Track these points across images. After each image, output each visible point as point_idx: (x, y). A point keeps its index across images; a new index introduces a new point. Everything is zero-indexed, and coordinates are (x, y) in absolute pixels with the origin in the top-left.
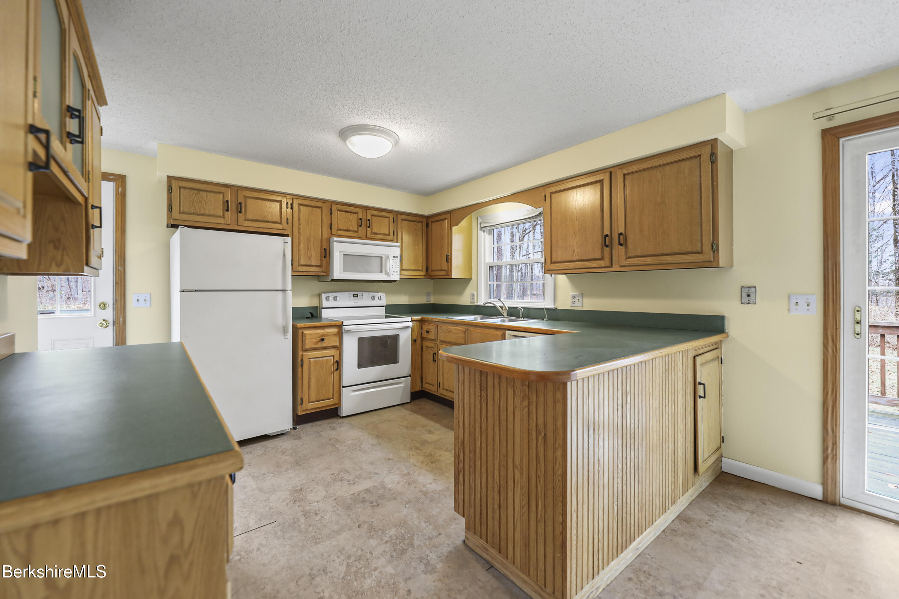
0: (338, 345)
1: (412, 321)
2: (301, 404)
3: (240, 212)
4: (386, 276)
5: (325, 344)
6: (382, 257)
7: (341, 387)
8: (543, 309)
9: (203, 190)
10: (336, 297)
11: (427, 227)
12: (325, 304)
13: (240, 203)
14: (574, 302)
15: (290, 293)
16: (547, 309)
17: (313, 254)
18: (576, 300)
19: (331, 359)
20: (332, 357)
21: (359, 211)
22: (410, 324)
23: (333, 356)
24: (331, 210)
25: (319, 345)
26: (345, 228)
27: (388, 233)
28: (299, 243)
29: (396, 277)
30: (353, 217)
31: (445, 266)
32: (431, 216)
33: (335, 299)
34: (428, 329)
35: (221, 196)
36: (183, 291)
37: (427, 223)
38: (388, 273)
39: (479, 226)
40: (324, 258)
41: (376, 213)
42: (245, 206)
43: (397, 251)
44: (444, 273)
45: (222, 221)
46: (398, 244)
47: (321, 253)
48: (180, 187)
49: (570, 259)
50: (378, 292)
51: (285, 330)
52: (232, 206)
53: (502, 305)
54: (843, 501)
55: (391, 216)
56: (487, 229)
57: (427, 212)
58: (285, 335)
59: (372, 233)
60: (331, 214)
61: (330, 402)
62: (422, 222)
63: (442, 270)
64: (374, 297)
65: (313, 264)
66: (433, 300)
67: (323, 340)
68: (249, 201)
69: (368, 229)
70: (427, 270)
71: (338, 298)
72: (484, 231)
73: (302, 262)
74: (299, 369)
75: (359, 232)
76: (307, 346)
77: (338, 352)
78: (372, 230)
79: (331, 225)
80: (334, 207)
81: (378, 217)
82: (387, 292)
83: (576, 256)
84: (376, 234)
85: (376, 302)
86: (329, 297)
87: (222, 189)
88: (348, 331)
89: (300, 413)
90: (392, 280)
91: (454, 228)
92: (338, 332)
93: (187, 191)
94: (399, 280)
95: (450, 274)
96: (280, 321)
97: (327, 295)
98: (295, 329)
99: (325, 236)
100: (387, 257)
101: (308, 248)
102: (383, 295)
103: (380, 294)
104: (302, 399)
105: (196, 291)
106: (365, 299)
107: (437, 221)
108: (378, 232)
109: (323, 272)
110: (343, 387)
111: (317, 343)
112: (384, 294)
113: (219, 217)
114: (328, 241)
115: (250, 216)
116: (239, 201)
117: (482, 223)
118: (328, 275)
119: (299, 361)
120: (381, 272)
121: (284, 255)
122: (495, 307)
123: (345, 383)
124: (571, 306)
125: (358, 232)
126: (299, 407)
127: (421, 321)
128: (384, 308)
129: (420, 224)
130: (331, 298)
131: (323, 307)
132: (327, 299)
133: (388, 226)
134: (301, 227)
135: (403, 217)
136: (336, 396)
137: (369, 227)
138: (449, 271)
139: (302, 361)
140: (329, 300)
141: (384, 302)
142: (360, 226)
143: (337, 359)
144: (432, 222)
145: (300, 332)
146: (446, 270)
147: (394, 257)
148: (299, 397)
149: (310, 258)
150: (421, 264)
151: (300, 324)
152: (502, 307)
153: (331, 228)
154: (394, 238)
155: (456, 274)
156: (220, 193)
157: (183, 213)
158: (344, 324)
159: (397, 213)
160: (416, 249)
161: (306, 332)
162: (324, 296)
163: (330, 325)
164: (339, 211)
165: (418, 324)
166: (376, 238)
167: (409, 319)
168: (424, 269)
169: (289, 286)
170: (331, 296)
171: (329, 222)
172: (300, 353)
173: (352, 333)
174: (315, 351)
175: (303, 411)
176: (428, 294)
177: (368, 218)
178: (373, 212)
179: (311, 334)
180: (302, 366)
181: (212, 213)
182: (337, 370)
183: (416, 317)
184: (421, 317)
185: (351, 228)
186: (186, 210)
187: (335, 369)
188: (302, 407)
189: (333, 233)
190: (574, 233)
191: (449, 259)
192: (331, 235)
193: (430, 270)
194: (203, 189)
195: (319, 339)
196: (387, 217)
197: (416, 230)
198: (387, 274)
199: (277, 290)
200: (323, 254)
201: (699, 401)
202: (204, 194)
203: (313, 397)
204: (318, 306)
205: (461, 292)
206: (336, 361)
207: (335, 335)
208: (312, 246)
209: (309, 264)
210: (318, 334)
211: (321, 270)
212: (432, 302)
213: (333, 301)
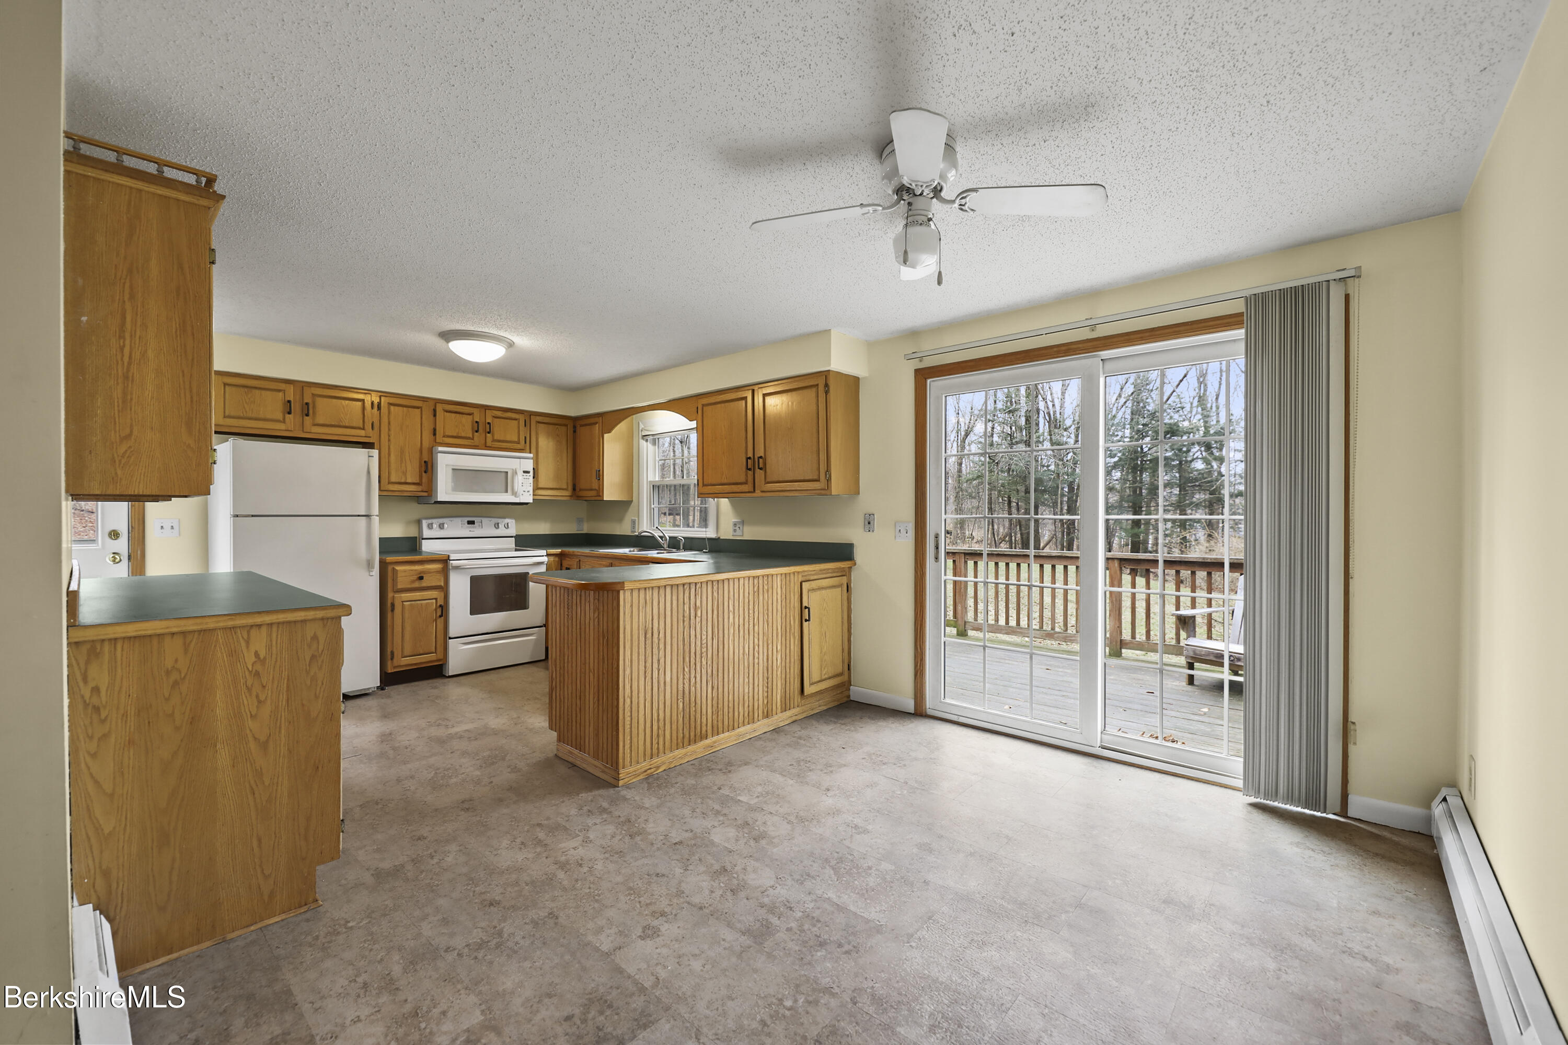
0: (443, 584)
1: (548, 555)
2: (392, 659)
3: (307, 415)
4: (513, 497)
5: (424, 583)
6: (507, 472)
7: (446, 637)
8: (705, 538)
9: (256, 388)
10: (443, 524)
11: (575, 432)
12: (426, 533)
13: (307, 404)
14: (735, 531)
15: (376, 520)
16: (709, 539)
17: (409, 468)
18: (737, 528)
19: (432, 603)
20: (434, 601)
21: (476, 411)
22: (545, 559)
23: (436, 599)
24: (435, 411)
25: (417, 585)
26: (455, 434)
27: (516, 440)
28: (389, 454)
29: (529, 499)
30: (467, 421)
31: (595, 486)
32: (580, 418)
33: (441, 526)
35: (281, 394)
36: (237, 516)
37: (575, 427)
38: (516, 493)
39: (640, 434)
40: (424, 474)
41: (499, 413)
42: (314, 407)
43: (529, 465)
44: (593, 493)
45: (282, 426)
46: (531, 455)
47: (420, 466)
48: (225, 384)
49: (719, 482)
50: (504, 518)
51: (370, 565)
52: (296, 407)
53: (662, 535)
54: (930, 712)
55: (522, 418)
56: (650, 438)
57: (573, 413)
58: (369, 571)
59: (494, 440)
60: (435, 415)
61: (432, 657)
62: (566, 425)
63: (591, 490)
64: (498, 524)
65: (409, 480)
66: (586, 529)
67: (421, 578)
68: (319, 401)
69: (488, 435)
70: (574, 489)
71: (446, 526)
72: (647, 441)
73: (393, 479)
74: (389, 615)
75: (475, 438)
76: (400, 586)
77: (442, 594)
78: (493, 436)
79: (435, 430)
80: (439, 408)
81: (502, 420)
82: (518, 519)
83: (724, 478)
84: (499, 441)
85: (502, 531)
86: (432, 524)
87: (282, 386)
88: (457, 568)
89: (390, 670)
90: (522, 501)
91: (606, 436)
92: (443, 568)
93: (234, 389)
94: (531, 501)
95: (601, 495)
96: (363, 553)
97: (430, 521)
98: (383, 565)
99: (426, 444)
100: (515, 473)
101: (402, 461)
102: (512, 522)
103: (507, 520)
104: (392, 653)
105: (253, 516)
106: (486, 527)
107: (585, 425)
108: (502, 439)
109: (422, 491)
110: (450, 638)
111: (413, 582)
112: (514, 521)
113: (278, 421)
114: (431, 452)
115: (320, 420)
116: (306, 401)
117: (641, 431)
118: (430, 496)
119: (389, 605)
120: (507, 491)
121: (369, 472)
122: (653, 537)
123: (452, 633)
124: (733, 535)
125: (473, 439)
126: (389, 663)
127: (561, 556)
128: (513, 538)
129: (564, 428)
130: (435, 526)
131: (424, 537)
132: (430, 526)
133: (516, 431)
134: (392, 432)
135: (539, 419)
136: (440, 649)
137: (489, 433)
138: (600, 491)
139: (393, 605)
140: (432, 528)
141: (512, 531)
142: (477, 432)
143: (441, 602)
144: (582, 426)
145: (390, 568)
146: (596, 490)
147: (525, 472)
148: (389, 650)
149: (405, 473)
150: (566, 481)
151: (390, 559)
152: (661, 537)
153: (435, 434)
154: (525, 446)
155: (609, 495)
156: (279, 391)
157: (229, 417)
158: (451, 558)
159: (531, 414)
160: (558, 461)
161: (398, 568)
162: (425, 523)
163: (432, 559)
164: (447, 411)
165: (557, 559)
166: (500, 448)
167: (544, 552)
168: (570, 487)
169: (375, 510)
170: (436, 523)
171: (432, 427)
172: (390, 595)
173: (463, 570)
174: (411, 592)
175: (395, 667)
176: (580, 521)
177: (488, 421)
178: (495, 412)
179: (405, 571)
180: (393, 610)
181: (269, 416)
182: (441, 616)
183: (555, 551)
184: (562, 551)
185: (463, 434)
186: (232, 414)
187: (438, 615)
188: (392, 663)
189: (438, 441)
190: (723, 453)
191: (599, 475)
192: (435, 444)
193: (577, 489)
194: (257, 386)
195: (415, 578)
196: (515, 419)
197: (558, 435)
198: (515, 494)
199: (359, 516)
200: (423, 469)
201: (805, 624)
202: (257, 392)
203: (408, 650)
204: (417, 535)
205: (620, 520)
206: (441, 606)
207: (438, 572)
208: (407, 458)
209: (403, 481)
210: (416, 570)
211: (420, 489)
212: (585, 531)
213: (438, 529)
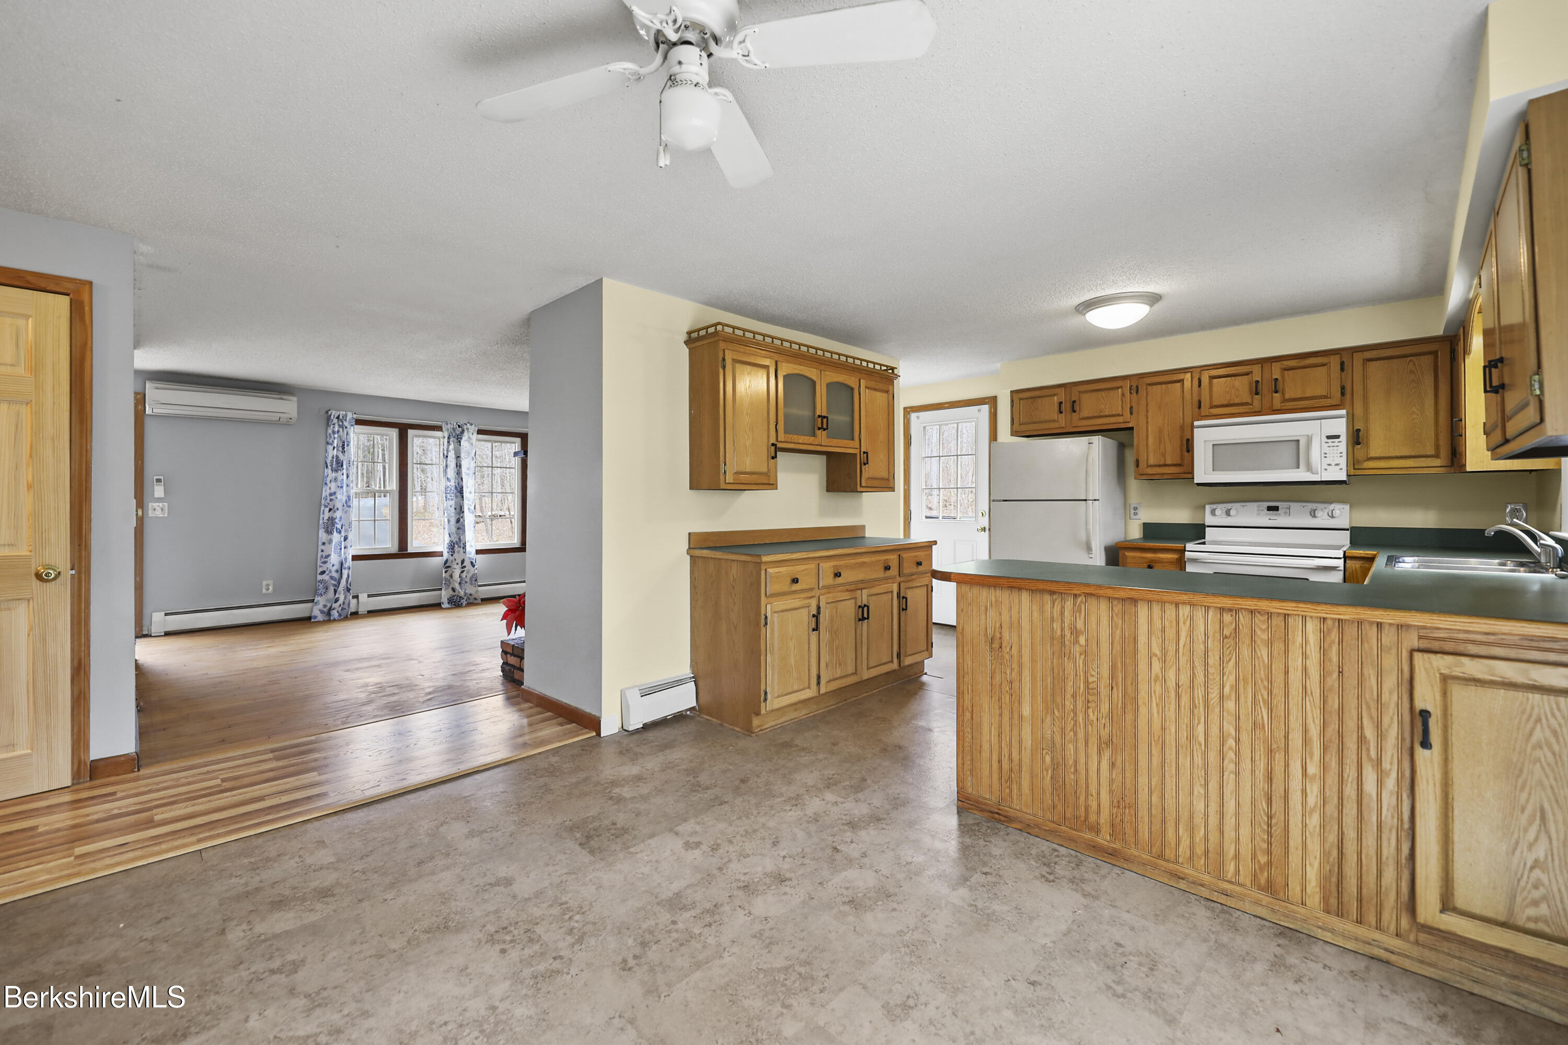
3: (1074, 411)
4: (1309, 473)
6: (1298, 441)
9: (1039, 397)
10: (1230, 510)
11: (1453, 359)
12: (1209, 520)
13: (1074, 401)
15: (1100, 504)
17: (1170, 449)
21: (1256, 369)
24: (1199, 380)
26: (1226, 403)
28: (1147, 437)
29: (1339, 473)
30: (1242, 383)
32: (1456, 334)
33: (1228, 513)
35: (1054, 398)
36: (995, 501)
37: (1453, 351)
38: (1316, 469)
40: (1186, 454)
41: (1294, 363)
42: (1080, 403)
43: (1340, 426)
45: (1055, 425)
46: (1343, 411)
47: (1181, 445)
48: (1020, 398)
50: (1330, 503)
51: (1088, 547)
52: (1066, 407)
55: (1336, 360)
58: (1089, 553)
59: (1285, 400)
60: (1200, 385)
64: (1316, 511)
65: (1169, 462)
68: (1084, 396)
69: (1276, 395)
70: (1453, 455)
73: (1151, 462)
75: (1253, 402)
78: (1283, 395)
79: (1199, 402)
80: (1206, 375)
81: (1299, 370)
84: (1294, 400)
85: (1322, 520)
86: (1217, 509)
87: (1056, 390)
88: (1192, 561)
90: (1323, 479)
91: (1467, 359)
92: (1177, 559)
93: (1026, 400)
94: (1346, 478)
95: (1460, 464)
96: (1083, 536)
97: (1214, 506)
99: (1188, 420)
100: (1311, 439)
101: (1160, 442)
103: (1333, 506)
105: (1004, 501)
106: (1298, 515)
108: (1298, 397)
109: (1185, 473)
112: (1347, 507)
113: (1054, 421)
114: (1191, 428)
115: (1085, 414)
116: (1073, 399)
118: (1190, 477)
120: (1298, 467)
121: (1087, 459)
125: (1251, 405)
127: (1371, 561)
128: (1349, 531)
129: (1424, 359)
130: (1220, 512)
131: (1208, 524)
133: (1326, 381)
134: (1150, 414)
135: (1371, 354)
137: (1276, 392)
138: (1464, 456)
140: (1217, 515)
145: (1119, 552)
147: (1331, 437)
149: (1164, 455)
153: (1200, 407)
154: (1343, 400)
155: (1475, 461)
156: (1055, 395)
157: (1022, 424)
158: (1187, 549)
159: (1356, 351)
160: (1413, 413)
161: (1129, 554)
162: (1208, 508)
163: (1164, 548)
164: (1216, 377)
165: (1365, 565)
166: (1295, 407)
168: (1445, 451)
169: (1097, 492)
170: (1220, 509)
171: (1196, 399)
173: (1203, 564)
177: (1275, 376)
178: (1287, 362)
179: (1134, 558)
181: (1047, 418)
183: (1361, 552)
185: (1238, 401)
186: (1024, 421)
189: (1200, 415)
191: (1461, 429)
192: (1197, 418)
194: (1040, 394)
195: (1144, 566)
196: (1323, 365)
198: (1309, 468)
200: (1183, 448)
202: (1040, 400)
207: (1171, 562)
208: (1166, 438)
209: (1162, 463)
210: (1146, 560)
211: (1182, 471)
213: (1224, 515)
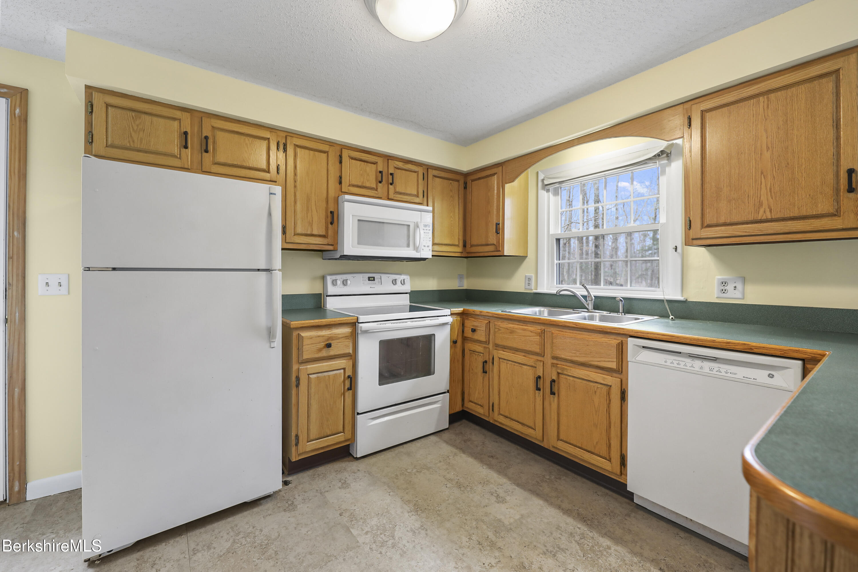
0: (351, 352)
1: (452, 314)
2: (297, 444)
3: (206, 151)
4: (414, 252)
5: (332, 352)
6: (409, 226)
7: (355, 413)
8: (662, 301)
9: (146, 113)
10: (346, 280)
11: (465, 188)
12: (331, 290)
13: (206, 138)
14: (724, 291)
15: (278, 275)
16: (670, 302)
17: (315, 219)
18: (730, 287)
19: (340, 373)
20: (342, 371)
21: (380, 160)
22: (449, 319)
23: (344, 369)
24: (341, 157)
25: (324, 353)
26: (360, 184)
27: (416, 193)
28: (295, 202)
29: (427, 254)
30: (371, 170)
31: (492, 239)
32: (471, 173)
33: (345, 283)
34: (473, 326)
35: (176, 124)
36: (88, 269)
37: (465, 183)
38: (418, 248)
39: (540, 184)
40: (330, 226)
41: (400, 164)
42: (214, 143)
43: (428, 218)
44: (491, 248)
45: (177, 163)
46: (430, 208)
47: (327, 217)
48: (108, 105)
49: (751, 218)
50: (400, 274)
51: (270, 334)
52: (194, 141)
53: (586, 293)
55: (420, 170)
56: (551, 188)
57: (465, 167)
58: (270, 342)
59: (396, 193)
60: (341, 162)
61: (340, 437)
62: (458, 181)
63: (487, 245)
64: (396, 280)
65: (315, 232)
66: (466, 285)
67: (329, 346)
68: (220, 135)
69: (390, 186)
70: (465, 246)
71: (349, 282)
72: (548, 191)
73: (299, 230)
74: (294, 391)
75: (379, 190)
76: (306, 356)
77: (351, 363)
78: (395, 188)
79: (341, 177)
80: (346, 154)
81: (404, 171)
82: (412, 275)
83: (765, 212)
84: (401, 193)
85: (399, 288)
86: (336, 280)
87: (178, 114)
88: (366, 332)
89: (294, 459)
90: (422, 257)
91: (507, 186)
92: (351, 333)
93: (119, 111)
94: (431, 257)
95: (501, 250)
96: (262, 320)
97: (334, 277)
98: (287, 330)
99: (332, 193)
100: (417, 226)
101: (308, 210)
102: (407, 278)
103: (403, 277)
104: (297, 436)
105: (114, 269)
106: (384, 283)
107: (479, 179)
108: (403, 192)
109: (328, 245)
110: (358, 414)
111: (320, 350)
112: (408, 277)
113: (174, 156)
114: (337, 201)
115: (221, 158)
116: (204, 134)
117: (546, 179)
118: (335, 250)
119: (294, 379)
120: (408, 246)
121: (270, 214)
122: (575, 296)
123: (360, 408)
124: (717, 298)
125: (376, 190)
126: (293, 449)
127: (463, 315)
128: (408, 295)
129: (456, 183)
130: (339, 282)
131: (329, 294)
132: (334, 283)
133: (416, 184)
134: (298, 178)
135: (436, 173)
136: (348, 427)
137: (391, 184)
138: (499, 245)
139: (298, 378)
140: (336, 285)
141: (407, 288)
142: (380, 182)
143: (349, 373)
144: (473, 181)
145: (295, 334)
146: (494, 245)
147: (425, 226)
148: (293, 434)
149: (311, 224)
150: (457, 238)
151: (294, 324)
152: (585, 297)
153: (340, 183)
154: (423, 201)
155: (508, 250)
156: (174, 119)
157: (113, 146)
158: (360, 321)
159: (428, 167)
160: (451, 217)
161: (304, 334)
162: (329, 279)
163: (340, 322)
164: (352, 158)
165: (459, 318)
166: (401, 199)
167: (447, 312)
168: (461, 244)
169: (277, 263)
170: (340, 278)
171: (338, 174)
172: (295, 367)
173: (371, 334)
174: (318, 362)
175: (299, 455)
176: (461, 277)
177: (391, 171)
178: (397, 163)
179: (311, 337)
180: (298, 386)
181: (161, 149)
182: (350, 389)
183: (457, 309)
184: (462, 309)
185: (368, 184)
186: (117, 142)
187: (346, 388)
188: (297, 450)
189: (343, 190)
190: (762, 173)
191: (499, 229)
192: (340, 193)
193: (468, 246)
194: (147, 111)
195: (323, 344)
196: (415, 172)
197: (451, 191)
198: (416, 249)
199: (259, 270)
200: (329, 220)
202: (148, 118)
203: (314, 433)
204: (321, 292)
205: (510, 275)
206: (349, 377)
207: (346, 337)
208: (314, 208)
209: (309, 232)
210: (323, 336)
211: (326, 243)
212: (465, 287)
213: (342, 285)
